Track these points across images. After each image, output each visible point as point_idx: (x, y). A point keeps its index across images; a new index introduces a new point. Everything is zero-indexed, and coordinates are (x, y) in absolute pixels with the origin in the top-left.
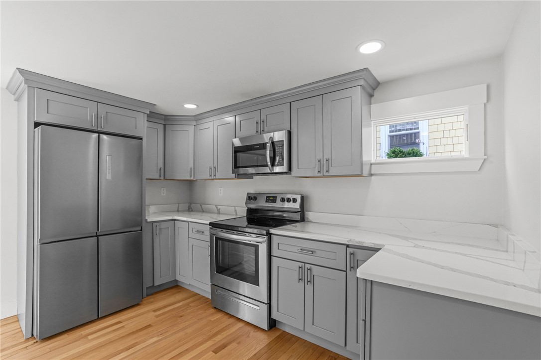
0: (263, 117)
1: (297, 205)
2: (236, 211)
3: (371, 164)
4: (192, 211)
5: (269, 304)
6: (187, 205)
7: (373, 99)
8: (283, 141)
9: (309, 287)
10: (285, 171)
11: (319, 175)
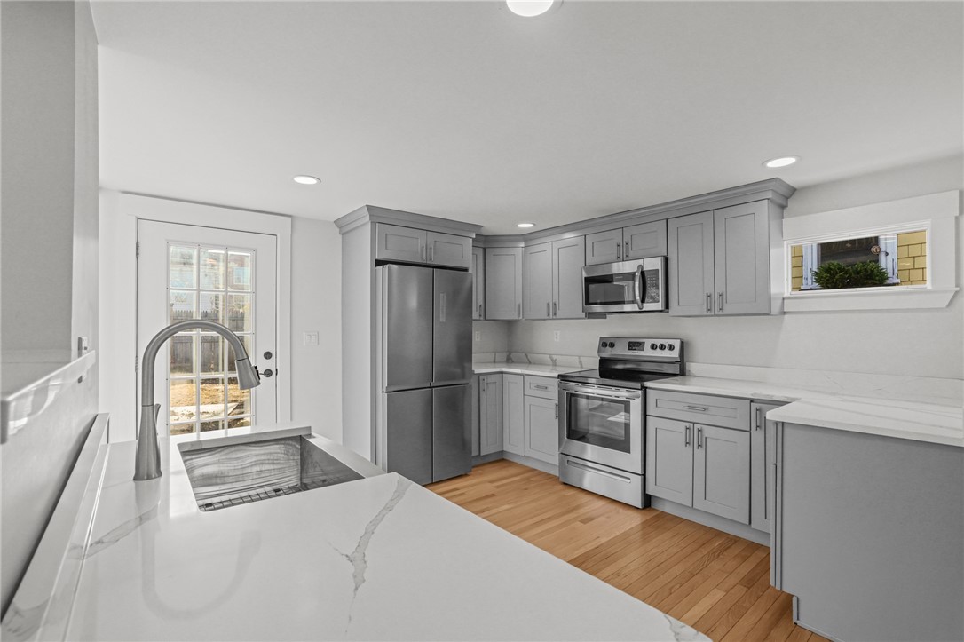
0: (627, 238)
1: (675, 354)
2: (580, 362)
3: (783, 299)
4: (513, 362)
5: (644, 476)
6: (505, 354)
7: (785, 211)
8: (658, 270)
9: (699, 453)
10: (660, 309)
11: (709, 313)
